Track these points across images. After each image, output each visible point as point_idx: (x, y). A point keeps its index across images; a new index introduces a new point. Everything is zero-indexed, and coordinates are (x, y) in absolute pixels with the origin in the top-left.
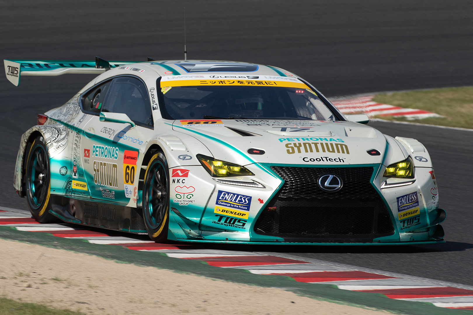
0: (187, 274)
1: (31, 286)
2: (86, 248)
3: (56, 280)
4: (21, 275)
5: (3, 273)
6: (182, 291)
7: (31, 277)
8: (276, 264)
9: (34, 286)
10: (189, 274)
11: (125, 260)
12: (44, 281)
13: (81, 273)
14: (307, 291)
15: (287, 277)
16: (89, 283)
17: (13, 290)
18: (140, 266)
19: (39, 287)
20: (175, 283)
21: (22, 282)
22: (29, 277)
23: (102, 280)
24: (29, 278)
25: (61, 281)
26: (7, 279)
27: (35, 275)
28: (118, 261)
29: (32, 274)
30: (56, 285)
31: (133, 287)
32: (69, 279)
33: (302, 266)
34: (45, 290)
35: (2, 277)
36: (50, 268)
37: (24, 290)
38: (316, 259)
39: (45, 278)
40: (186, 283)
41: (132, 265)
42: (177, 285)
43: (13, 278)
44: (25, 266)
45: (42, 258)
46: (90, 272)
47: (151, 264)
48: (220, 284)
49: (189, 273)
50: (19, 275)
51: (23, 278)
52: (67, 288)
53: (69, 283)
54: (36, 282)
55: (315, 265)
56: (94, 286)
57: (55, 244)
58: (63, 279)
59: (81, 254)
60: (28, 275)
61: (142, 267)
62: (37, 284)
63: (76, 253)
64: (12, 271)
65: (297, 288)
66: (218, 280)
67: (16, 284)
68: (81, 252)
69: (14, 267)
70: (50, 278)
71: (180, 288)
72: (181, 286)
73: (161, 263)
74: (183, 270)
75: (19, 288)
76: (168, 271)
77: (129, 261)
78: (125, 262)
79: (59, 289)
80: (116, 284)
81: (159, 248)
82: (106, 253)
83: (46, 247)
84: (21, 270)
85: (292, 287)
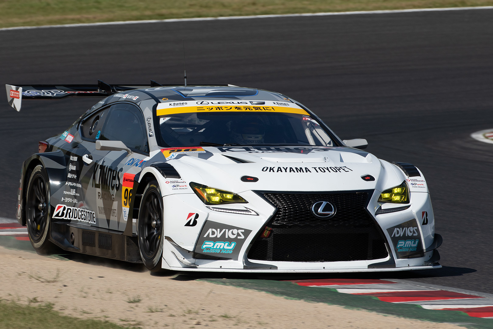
0: (358, 310)
1: (200, 324)
2: (255, 284)
3: (225, 317)
4: (190, 312)
5: (171, 311)
6: (352, 327)
7: (200, 314)
8: (449, 299)
9: (204, 323)
10: (360, 310)
11: (295, 296)
12: (213, 319)
13: (250, 310)
14: (481, 326)
15: (460, 312)
16: (259, 320)
17: (181, 327)
18: (309, 302)
19: (208, 324)
20: (346, 319)
21: (191, 319)
22: (198, 314)
23: (272, 317)
24: (198, 316)
25: (230, 318)
26: (176, 317)
27: (204, 312)
28: (288, 297)
29: (201, 311)
30: (225, 322)
31: (303, 324)
32: (238, 316)
33: (475, 301)
34: (215, 327)
35: (171, 314)
36: (219, 305)
37: (193, 327)
38: (489, 293)
39: (214, 315)
40: (356, 319)
41: (302, 301)
42: (348, 321)
43: (181, 315)
44: (193, 303)
45: (211, 295)
46: (259, 308)
47: (322, 300)
48: (392, 320)
49: (360, 308)
50: (188, 313)
51: (192, 316)
52: (236, 325)
53: (238, 320)
54: (205, 319)
55: (488, 300)
56: (263, 322)
57: (224, 281)
58: (233, 316)
59: (250, 291)
60: (197, 312)
61: (312, 303)
62: (206, 321)
63: (245, 290)
64: (181, 308)
65: (471, 323)
66: (389, 316)
67: (185, 321)
68: (250, 288)
69: (183, 305)
70: (219, 315)
71: (351, 324)
72: (352, 322)
73: (331, 299)
74: (354, 306)
75: (187, 325)
76: (338, 307)
77: (298, 297)
78: (295, 298)
79: (228, 327)
80: (286, 320)
81: (330, 283)
82: (275, 290)
83: (215, 284)
84: (190, 307)
85: (466, 322)
